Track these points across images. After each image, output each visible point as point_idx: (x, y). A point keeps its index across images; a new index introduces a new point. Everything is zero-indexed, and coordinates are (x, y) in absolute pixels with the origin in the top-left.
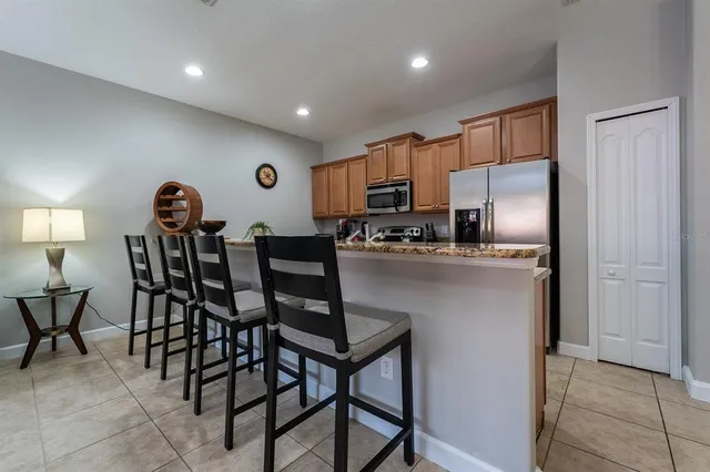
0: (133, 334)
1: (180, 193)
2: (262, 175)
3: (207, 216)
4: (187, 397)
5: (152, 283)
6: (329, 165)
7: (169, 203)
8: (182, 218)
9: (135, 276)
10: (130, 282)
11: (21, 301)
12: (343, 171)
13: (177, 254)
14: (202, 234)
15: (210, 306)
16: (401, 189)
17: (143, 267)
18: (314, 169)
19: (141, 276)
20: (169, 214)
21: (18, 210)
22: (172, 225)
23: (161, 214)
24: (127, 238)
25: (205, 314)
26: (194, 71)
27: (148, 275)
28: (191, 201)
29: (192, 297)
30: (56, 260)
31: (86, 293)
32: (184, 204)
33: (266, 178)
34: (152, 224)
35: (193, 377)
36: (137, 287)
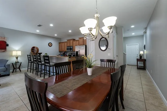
0: (28, 69)
1: (35, 48)
2: (49, 44)
3: (39, 52)
4: (36, 74)
5: (31, 61)
6: (61, 43)
7: (33, 50)
8: (35, 52)
9: (28, 60)
10: (28, 61)
11: (12, 63)
12: (63, 44)
13: (35, 57)
14: (39, 55)
15: (39, 63)
16: (71, 47)
17: (30, 59)
18: (59, 43)
19: (29, 60)
20: (33, 51)
21: (12, 51)
22: (34, 53)
23: (32, 51)
24: (28, 55)
25: (39, 64)
26: (38, 31)
27: (31, 60)
28: (37, 49)
29: (37, 62)
30: (17, 58)
31: (21, 63)
32: (36, 50)
33: (50, 45)
34: (31, 53)
35: (37, 72)
36: (29, 62)
